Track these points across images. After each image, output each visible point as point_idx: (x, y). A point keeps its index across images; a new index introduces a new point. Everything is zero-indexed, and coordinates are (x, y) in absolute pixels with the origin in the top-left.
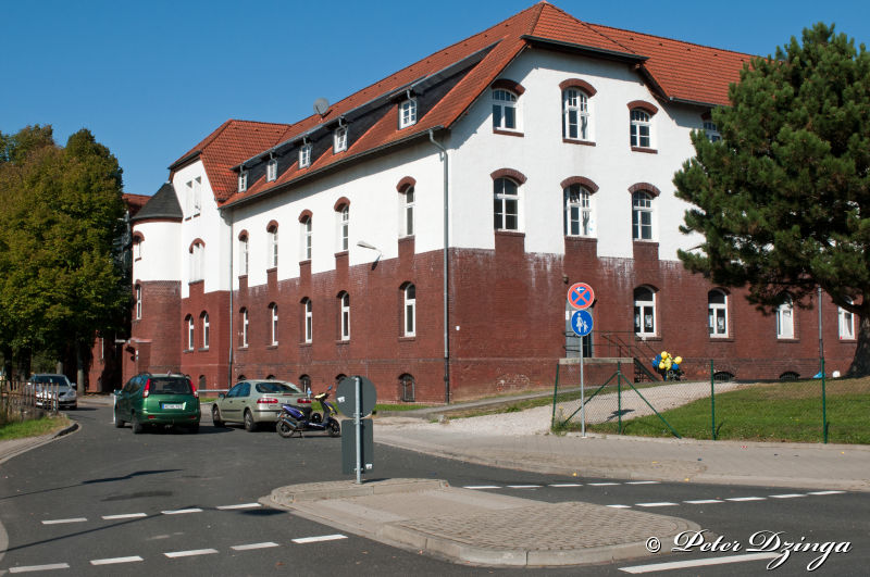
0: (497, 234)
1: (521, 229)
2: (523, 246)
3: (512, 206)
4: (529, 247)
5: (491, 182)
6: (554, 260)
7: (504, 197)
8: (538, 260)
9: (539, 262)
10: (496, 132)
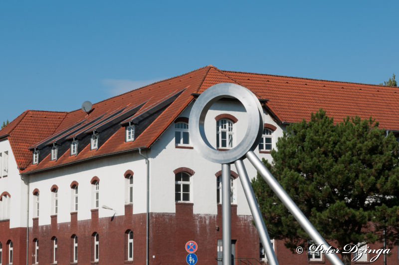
0: (177, 204)
1: (191, 201)
2: (192, 210)
3: (186, 188)
4: (196, 211)
5: (174, 175)
6: (210, 217)
7: (181, 183)
8: (201, 218)
9: (202, 219)
10: (177, 147)
